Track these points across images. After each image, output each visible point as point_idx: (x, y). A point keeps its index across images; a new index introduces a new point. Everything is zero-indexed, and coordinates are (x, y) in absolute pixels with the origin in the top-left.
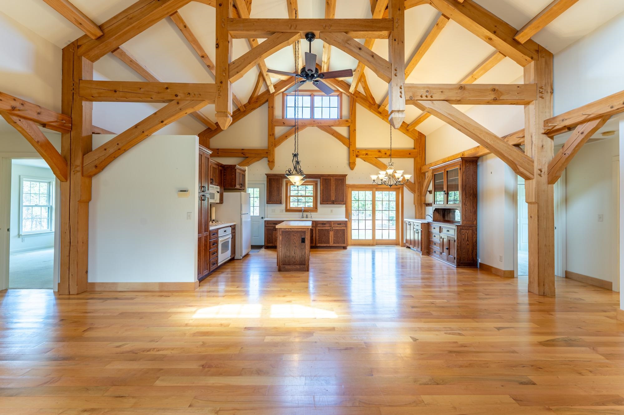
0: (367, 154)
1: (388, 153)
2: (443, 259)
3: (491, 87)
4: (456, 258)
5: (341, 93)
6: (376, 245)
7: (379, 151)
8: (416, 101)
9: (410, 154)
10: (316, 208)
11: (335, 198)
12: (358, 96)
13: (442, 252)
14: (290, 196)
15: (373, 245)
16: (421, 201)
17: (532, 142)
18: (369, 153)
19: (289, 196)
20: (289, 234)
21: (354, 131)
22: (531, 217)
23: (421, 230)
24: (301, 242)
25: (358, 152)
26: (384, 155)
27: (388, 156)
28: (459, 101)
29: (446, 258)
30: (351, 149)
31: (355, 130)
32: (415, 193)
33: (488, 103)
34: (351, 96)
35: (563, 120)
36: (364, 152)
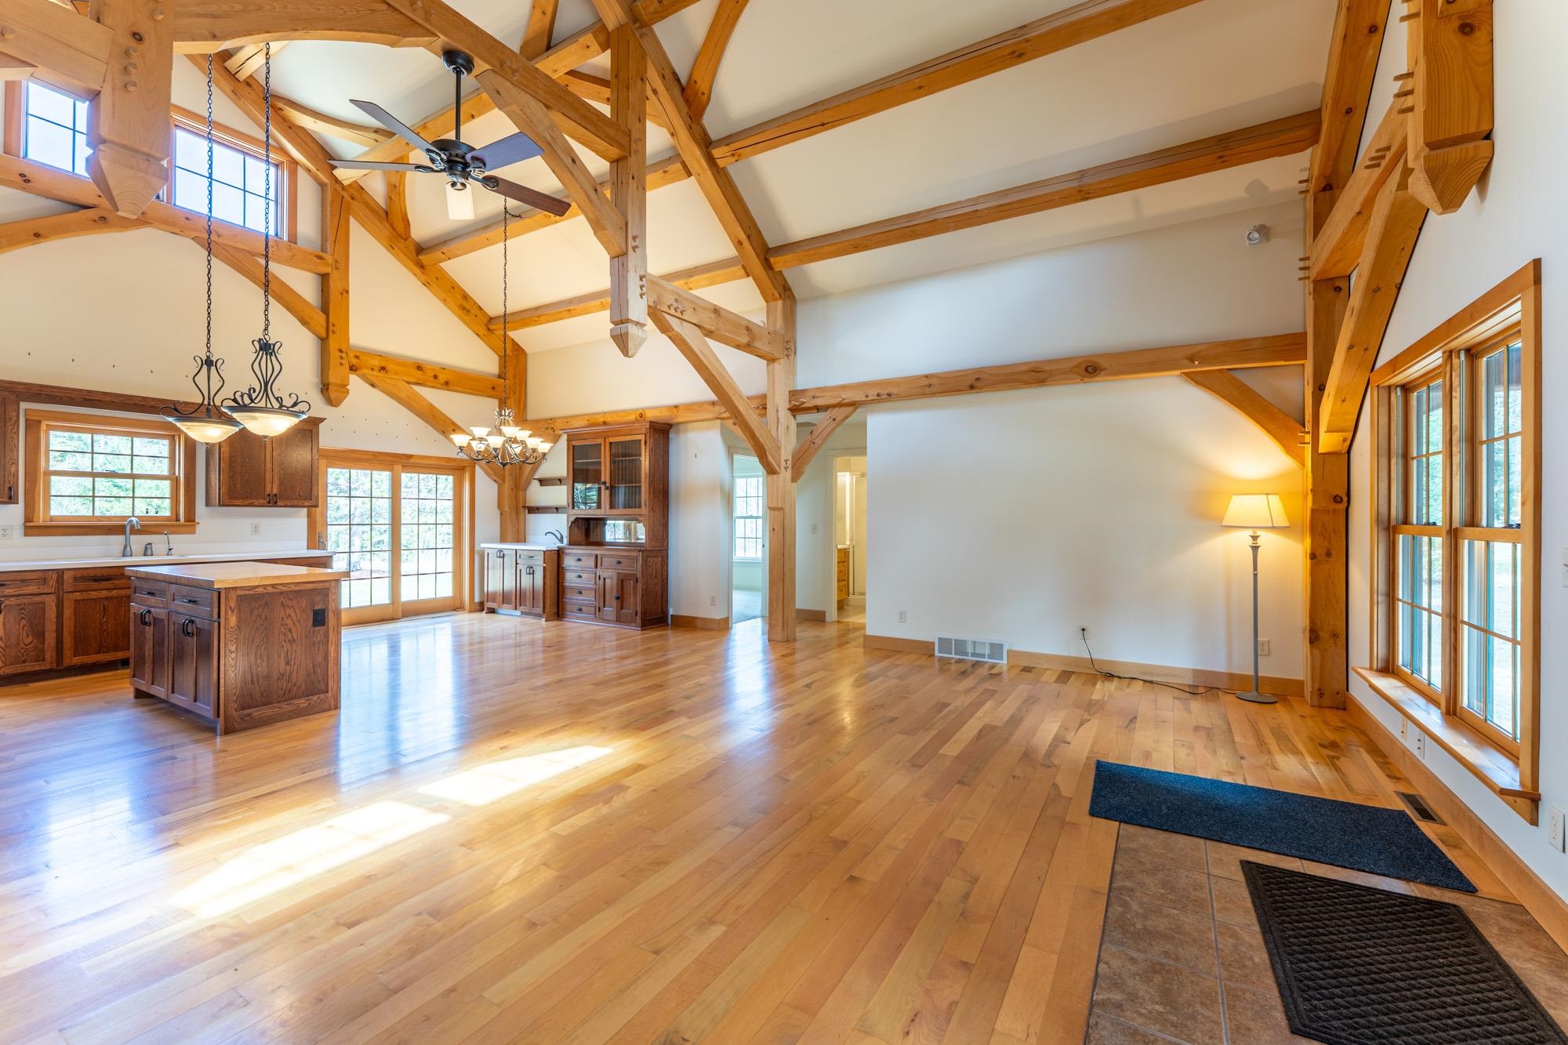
0: (383, 368)
1: (442, 378)
2: (607, 621)
3: (744, 323)
4: (639, 613)
5: (295, 163)
6: (403, 616)
7: (419, 368)
8: (657, 312)
9: (493, 388)
10: (191, 518)
11: (279, 488)
12: (356, 195)
13: (602, 604)
14: (50, 473)
15: (393, 619)
16: (517, 500)
17: (778, 418)
18: (391, 367)
19: (45, 473)
20: (266, 602)
21: (345, 294)
22: (774, 529)
23: (544, 567)
24: (311, 623)
25: (357, 357)
26: (432, 379)
27: (442, 384)
28: (711, 332)
29: (613, 617)
30: (333, 345)
31: (347, 292)
32: (504, 482)
33: (738, 347)
34: (336, 190)
35: (814, 397)
36: (376, 363)
